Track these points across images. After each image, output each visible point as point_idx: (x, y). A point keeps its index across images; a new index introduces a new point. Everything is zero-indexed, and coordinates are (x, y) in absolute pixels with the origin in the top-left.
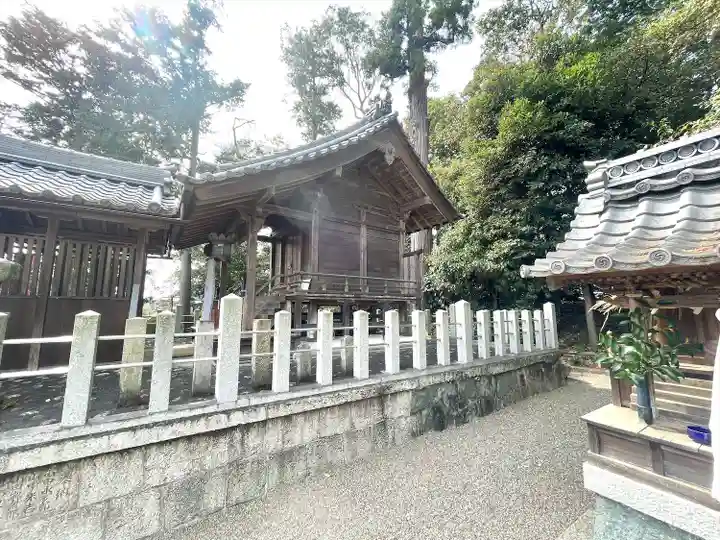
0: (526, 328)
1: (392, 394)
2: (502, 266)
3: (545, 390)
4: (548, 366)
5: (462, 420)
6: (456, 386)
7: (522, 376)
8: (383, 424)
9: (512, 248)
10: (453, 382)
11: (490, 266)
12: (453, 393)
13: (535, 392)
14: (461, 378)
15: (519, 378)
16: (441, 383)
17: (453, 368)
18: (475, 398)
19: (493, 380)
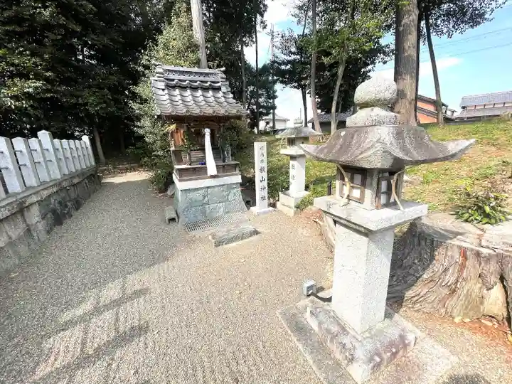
1: (27, 207)
7: (86, 183)
8: (29, 231)
10: (57, 192)
12: (60, 199)
14: (61, 188)
16: (52, 193)
19: (75, 188)
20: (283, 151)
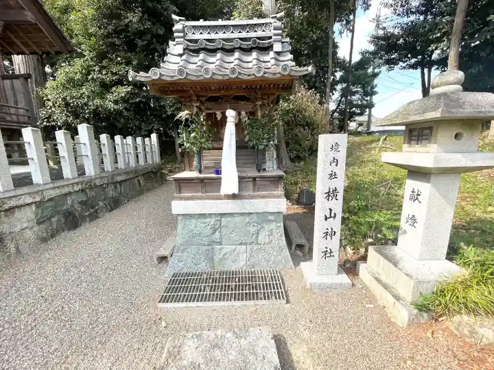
0: (140, 150)
1: (6, 211)
2: (120, 107)
3: (154, 188)
4: (155, 173)
5: (94, 217)
6: (87, 194)
7: (139, 181)
9: (128, 92)
10: (82, 190)
11: (111, 106)
12: (84, 199)
13: (148, 190)
14: (90, 185)
15: (137, 183)
16: (70, 193)
17: (81, 179)
18: (105, 199)
19: (118, 186)
20: (389, 157)
